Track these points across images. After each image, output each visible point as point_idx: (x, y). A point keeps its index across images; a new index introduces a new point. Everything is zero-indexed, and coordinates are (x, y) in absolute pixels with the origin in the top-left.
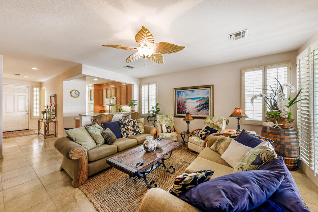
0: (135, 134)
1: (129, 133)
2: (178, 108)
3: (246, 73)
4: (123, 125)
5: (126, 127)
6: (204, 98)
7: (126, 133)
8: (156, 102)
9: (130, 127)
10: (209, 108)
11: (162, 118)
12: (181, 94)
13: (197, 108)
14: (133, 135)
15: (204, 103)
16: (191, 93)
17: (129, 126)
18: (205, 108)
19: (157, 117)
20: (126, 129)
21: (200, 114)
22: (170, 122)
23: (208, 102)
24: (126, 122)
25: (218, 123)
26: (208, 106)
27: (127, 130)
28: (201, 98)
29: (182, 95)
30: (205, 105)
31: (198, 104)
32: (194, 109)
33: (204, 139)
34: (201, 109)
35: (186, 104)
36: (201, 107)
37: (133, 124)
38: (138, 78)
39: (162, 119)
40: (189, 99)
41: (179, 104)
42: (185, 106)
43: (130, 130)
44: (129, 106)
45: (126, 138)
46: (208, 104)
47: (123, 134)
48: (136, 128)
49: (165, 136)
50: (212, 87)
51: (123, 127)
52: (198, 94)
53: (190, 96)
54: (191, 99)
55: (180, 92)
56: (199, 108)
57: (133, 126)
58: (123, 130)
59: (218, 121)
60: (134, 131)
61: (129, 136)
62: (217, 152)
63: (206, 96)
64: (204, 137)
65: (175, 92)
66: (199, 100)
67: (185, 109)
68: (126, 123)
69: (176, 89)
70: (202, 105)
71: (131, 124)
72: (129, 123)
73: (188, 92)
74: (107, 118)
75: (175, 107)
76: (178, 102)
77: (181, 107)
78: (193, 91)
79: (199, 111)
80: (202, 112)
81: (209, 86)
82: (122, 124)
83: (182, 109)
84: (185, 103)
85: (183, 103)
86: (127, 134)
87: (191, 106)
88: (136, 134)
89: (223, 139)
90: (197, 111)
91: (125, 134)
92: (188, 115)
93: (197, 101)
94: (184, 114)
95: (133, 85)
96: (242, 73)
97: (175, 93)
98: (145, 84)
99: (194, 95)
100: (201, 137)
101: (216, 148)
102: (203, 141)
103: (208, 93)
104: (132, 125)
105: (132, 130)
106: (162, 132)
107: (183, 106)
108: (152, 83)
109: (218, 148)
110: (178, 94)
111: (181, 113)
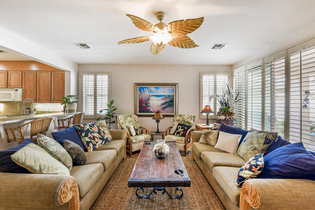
0: (103, 143)
1: (97, 143)
2: (140, 106)
3: (204, 76)
4: (84, 133)
5: (90, 135)
6: (169, 96)
7: (92, 143)
8: (109, 99)
9: (96, 135)
10: (173, 106)
11: (126, 118)
12: (144, 90)
13: (161, 106)
14: (101, 145)
15: (169, 100)
16: (155, 90)
17: (93, 132)
18: (170, 105)
19: (119, 118)
20: (90, 138)
21: (165, 112)
22: (135, 122)
23: (173, 100)
24: (88, 127)
25: (189, 120)
26: (173, 104)
27: (92, 139)
28: (166, 95)
29: (145, 92)
30: (170, 102)
31: (163, 101)
32: (159, 107)
33: (183, 135)
34: (166, 107)
35: (150, 102)
36: (166, 105)
37: (97, 129)
38: (76, 63)
39: (125, 120)
40: (154, 96)
41: (141, 101)
42: (149, 104)
43: (97, 138)
44: (62, 104)
45: (93, 150)
46: (174, 102)
47: (88, 146)
48: (103, 135)
49: (139, 139)
50: (177, 85)
51: (84, 136)
52: (163, 92)
53: (154, 93)
54: (155, 97)
55: (143, 88)
56: (164, 106)
57: (99, 133)
58: (87, 140)
59: (188, 118)
60: (102, 139)
61: (97, 147)
62: (208, 144)
63: (171, 94)
64: (182, 134)
65: (137, 87)
66: (164, 98)
67: (149, 107)
68: (88, 129)
69: (138, 84)
70: (167, 102)
71: (95, 129)
72: (93, 129)
73: (152, 88)
74: (44, 125)
75: (135, 105)
76: (140, 99)
77: (144, 105)
78: (158, 88)
79: (164, 108)
80: (167, 110)
81: (175, 85)
82: (82, 131)
83: (145, 108)
84: (149, 100)
85: (146, 100)
86: (94, 145)
87: (155, 103)
88: (105, 143)
89: (210, 132)
90: (162, 109)
91: (91, 145)
92: (158, 113)
93: (162, 99)
94: (147, 112)
95: (69, 72)
96: (201, 76)
97: (137, 89)
98: (89, 73)
99: (159, 92)
100: (178, 135)
101: (206, 141)
102: (183, 138)
103: (173, 91)
104: (97, 131)
105: (100, 138)
106: (132, 136)
107: (146, 104)
108: (102, 73)
109: (208, 141)
110: (140, 90)
111: (144, 112)
